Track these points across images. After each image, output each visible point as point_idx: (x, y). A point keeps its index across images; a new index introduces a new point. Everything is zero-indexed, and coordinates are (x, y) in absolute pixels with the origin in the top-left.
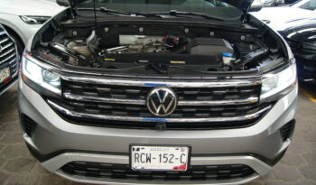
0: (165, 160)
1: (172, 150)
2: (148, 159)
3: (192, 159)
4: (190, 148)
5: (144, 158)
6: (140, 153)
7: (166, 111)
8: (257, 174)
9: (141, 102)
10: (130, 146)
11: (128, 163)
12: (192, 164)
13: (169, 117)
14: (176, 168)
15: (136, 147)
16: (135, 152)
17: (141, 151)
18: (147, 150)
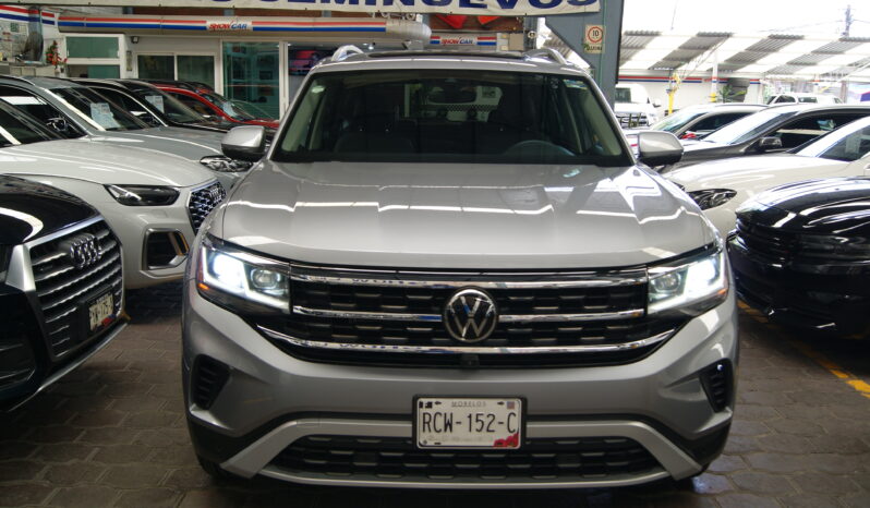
0: (479, 425)
1: (491, 406)
2: (448, 425)
3: (530, 426)
4: (525, 402)
5: (440, 423)
6: (432, 411)
7: (478, 332)
8: (663, 469)
9: (436, 317)
10: (415, 399)
11: (410, 435)
12: (528, 435)
13: (482, 344)
14: (499, 442)
15: (425, 401)
16: (424, 410)
17: (435, 408)
18: (446, 406)
